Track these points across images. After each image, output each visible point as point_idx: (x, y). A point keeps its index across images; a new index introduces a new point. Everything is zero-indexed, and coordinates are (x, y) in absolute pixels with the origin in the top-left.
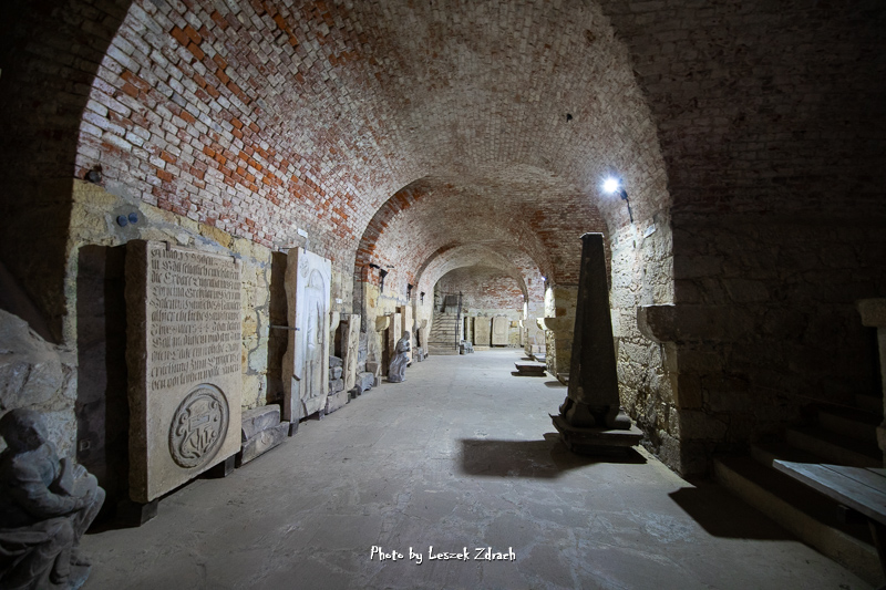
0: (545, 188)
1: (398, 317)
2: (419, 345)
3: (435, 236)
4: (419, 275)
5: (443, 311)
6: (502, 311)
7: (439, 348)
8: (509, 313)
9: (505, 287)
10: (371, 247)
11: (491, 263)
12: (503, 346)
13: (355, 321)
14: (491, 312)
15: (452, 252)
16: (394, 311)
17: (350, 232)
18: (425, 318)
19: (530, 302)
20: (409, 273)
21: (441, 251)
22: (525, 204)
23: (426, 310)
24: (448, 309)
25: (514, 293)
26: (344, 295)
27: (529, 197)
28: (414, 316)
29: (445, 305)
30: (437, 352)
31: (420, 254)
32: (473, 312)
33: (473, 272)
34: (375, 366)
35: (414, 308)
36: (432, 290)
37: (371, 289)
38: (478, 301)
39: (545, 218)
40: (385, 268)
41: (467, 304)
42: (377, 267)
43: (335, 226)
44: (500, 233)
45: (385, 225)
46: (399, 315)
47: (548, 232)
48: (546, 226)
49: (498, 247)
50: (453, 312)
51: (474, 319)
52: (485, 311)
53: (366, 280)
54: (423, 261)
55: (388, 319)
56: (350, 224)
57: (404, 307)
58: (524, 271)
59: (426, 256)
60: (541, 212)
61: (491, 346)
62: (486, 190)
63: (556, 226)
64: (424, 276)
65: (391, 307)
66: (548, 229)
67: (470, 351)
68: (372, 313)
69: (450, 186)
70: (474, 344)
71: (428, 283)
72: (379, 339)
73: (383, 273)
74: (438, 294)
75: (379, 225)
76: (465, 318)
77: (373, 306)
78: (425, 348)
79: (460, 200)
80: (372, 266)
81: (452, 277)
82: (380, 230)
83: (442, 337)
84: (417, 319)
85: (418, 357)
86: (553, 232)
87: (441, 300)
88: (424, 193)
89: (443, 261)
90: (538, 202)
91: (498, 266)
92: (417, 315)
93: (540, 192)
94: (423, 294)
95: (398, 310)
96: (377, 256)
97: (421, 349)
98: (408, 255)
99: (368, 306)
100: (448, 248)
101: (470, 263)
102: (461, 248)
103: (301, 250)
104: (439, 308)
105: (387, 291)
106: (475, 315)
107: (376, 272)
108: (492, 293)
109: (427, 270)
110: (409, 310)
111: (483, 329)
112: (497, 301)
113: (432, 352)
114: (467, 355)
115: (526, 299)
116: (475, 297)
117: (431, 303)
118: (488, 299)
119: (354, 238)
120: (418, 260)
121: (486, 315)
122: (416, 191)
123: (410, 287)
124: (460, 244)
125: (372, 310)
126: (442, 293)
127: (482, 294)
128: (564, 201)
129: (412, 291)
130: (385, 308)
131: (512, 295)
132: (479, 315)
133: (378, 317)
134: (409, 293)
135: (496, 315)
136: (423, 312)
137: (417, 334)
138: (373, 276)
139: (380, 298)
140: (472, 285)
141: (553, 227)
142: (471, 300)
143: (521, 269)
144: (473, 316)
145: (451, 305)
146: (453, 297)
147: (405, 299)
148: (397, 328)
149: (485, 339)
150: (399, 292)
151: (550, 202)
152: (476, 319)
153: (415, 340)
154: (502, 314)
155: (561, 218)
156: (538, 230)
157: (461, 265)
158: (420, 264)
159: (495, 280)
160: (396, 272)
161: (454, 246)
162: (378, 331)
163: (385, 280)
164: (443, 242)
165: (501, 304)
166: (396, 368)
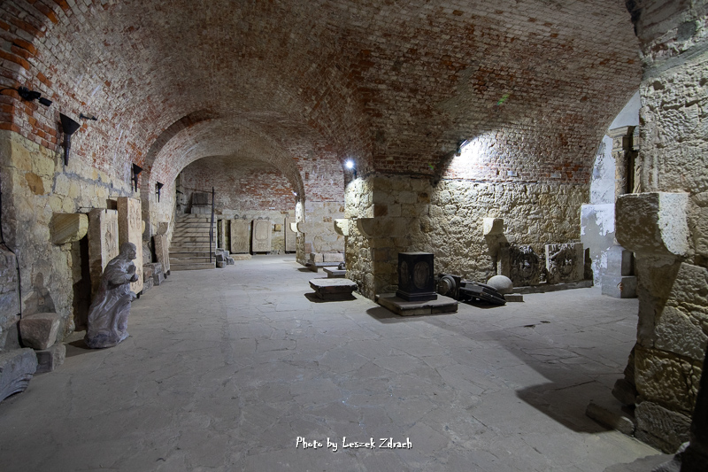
1: (109, 218)
2: (155, 259)
4: (153, 154)
5: (188, 211)
6: (264, 213)
7: (187, 260)
8: (275, 216)
9: (267, 185)
11: (254, 152)
12: (266, 253)
14: (250, 214)
15: (204, 127)
16: (103, 205)
18: (164, 220)
19: (307, 202)
20: (134, 146)
21: (188, 121)
22: (349, 32)
23: (164, 209)
24: (195, 210)
25: (278, 193)
28: (145, 216)
29: (190, 205)
30: (183, 267)
31: (154, 116)
32: (228, 214)
33: (228, 163)
35: (145, 205)
36: (173, 183)
38: (235, 201)
39: (372, 64)
41: (220, 205)
42: (47, 103)
46: (113, 214)
47: (372, 91)
48: (371, 80)
50: (206, 213)
51: (229, 223)
52: (243, 213)
53: (10, 126)
54: (158, 132)
55: (84, 220)
57: (125, 200)
58: (301, 162)
59: (164, 123)
61: (252, 253)
63: (384, 82)
64: (161, 160)
65: (95, 197)
66: (372, 85)
67: (229, 262)
70: (231, 253)
71: (168, 167)
72: (63, 264)
73: (67, 126)
74: (181, 189)
76: (219, 221)
77: (35, 190)
78: (166, 262)
80: (29, 95)
81: (199, 168)
83: (190, 245)
84: (151, 220)
85: (153, 279)
86: (379, 91)
87: (185, 199)
89: (190, 140)
90: (369, 31)
91: (264, 158)
92: (152, 216)
94: (159, 186)
95: (113, 205)
96: (43, 78)
97: (158, 266)
98: (129, 112)
100: (199, 120)
101: (226, 151)
102: (218, 123)
104: (183, 208)
105: (82, 166)
106: (231, 217)
107: (47, 118)
108: (253, 192)
109: (165, 149)
110: (134, 205)
111: (241, 233)
112: (257, 202)
113: (175, 267)
114: (227, 268)
115: (301, 197)
116: (231, 196)
117: (172, 200)
118: (247, 198)
120: (150, 127)
121: (244, 218)
123: (136, 170)
124: (218, 116)
126: (186, 189)
127: (240, 192)
128: (406, 39)
129: (140, 177)
130: (78, 200)
131: (275, 196)
132: (236, 217)
133: (55, 216)
134: (135, 179)
135: (257, 217)
136: (161, 212)
137: (152, 244)
138: (35, 123)
139: (62, 179)
140: (227, 181)
141: (380, 83)
142: (226, 199)
143: (297, 159)
144: (228, 218)
145: (198, 205)
146: (202, 195)
147: (128, 189)
148: (109, 236)
149: (243, 245)
150: (114, 175)
151: (385, 35)
152: (233, 222)
153: (149, 252)
154: (264, 217)
155: (394, 69)
156: (360, 85)
157: (214, 154)
158: (153, 136)
159: (256, 176)
160: (106, 136)
161: (207, 118)
162: (60, 244)
163: (77, 140)
164: (194, 103)
165: (263, 205)
166: (106, 318)
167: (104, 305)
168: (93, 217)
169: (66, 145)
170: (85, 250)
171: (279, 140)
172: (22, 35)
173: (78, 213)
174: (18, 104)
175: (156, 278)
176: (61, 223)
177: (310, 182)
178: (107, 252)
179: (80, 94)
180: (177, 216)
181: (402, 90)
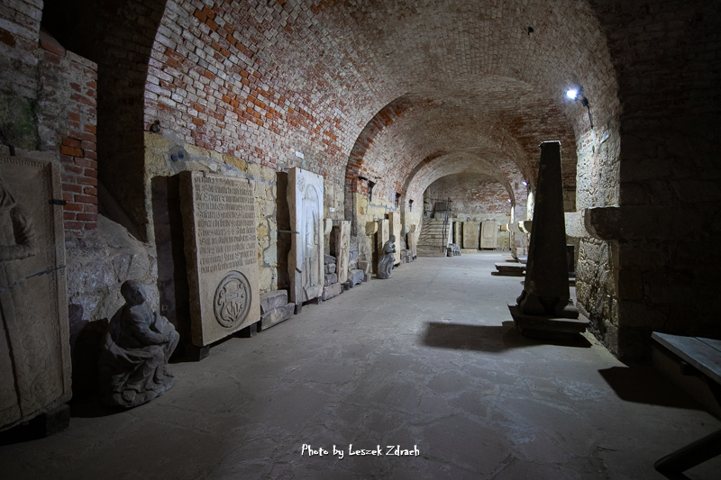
0: (524, 94)
1: (385, 223)
2: (408, 248)
3: (420, 147)
4: (407, 184)
5: (433, 216)
6: (491, 216)
7: (428, 250)
8: (499, 217)
9: (494, 193)
10: (360, 161)
11: (477, 169)
12: (492, 249)
13: (346, 227)
14: (479, 217)
15: (438, 161)
16: (383, 217)
17: (340, 150)
18: (414, 223)
19: (517, 207)
20: (397, 183)
21: (428, 160)
22: (504, 112)
23: (415, 216)
24: (437, 215)
25: (503, 198)
26: (337, 204)
27: (508, 105)
28: (402, 222)
29: (434, 211)
30: (424, 255)
31: (407, 165)
32: (462, 217)
33: (461, 179)
34: (365, 265)
35: (403, 214)
36: (421, 198)
37: (360, 199)
38: (467, 207)
39: (525, 124)
40: (373, 180)
41: (456, 210)
42: (366, 179)
43: (327, 146)
44: (483, 141)
45: (371, 141)
46: (387, 221)
47: (528, 138)
48: (525, 132)
49: (483, 154)
50: (440, 217)
51: (462, 223)
52: (474, 216)
53: (356, 191)
54: (410, 171)
55: (376, 224)
56: (339, 143)
57: (392, 214)
58: (511, 176)
59: (412, 166)
60: (520, 119)
61: (480, 249)
62: (463, 101)
63: (536, 131)
64: (412, 185)
65: (380, 213)
66: (528, 135)
67: (457, 253)
68: (362, 220)
69: (429, 101)
70: (463, 248)
71: (416, 191)
72: (369, 242)
73: (371, 185)
74: (428, 200)
75: (366, 141)
76: (454, 223)
77: (362, 213)
78: (414, 251)
79: (440, 112)
80: (361, 178)
81: (441, 184)
82: (367, 146)
83: (431, 241)
84: (406, 224)
85: (406, 258)
86: (533, 137)
87: (430, 207)
88: (405, 109)
89: (430, 170)
90: (517, 108)
91: (486, 172)
92: (406, 221)
93: (519, 98)
94: (411, 201)
95: (387, 217)
96: (365, 170)
97: (409, 252)
98: (395, 167)
99: (358, 214)
100: (434, 158)
101: (457, 169)
102: (447, 156)
103: (298, 170)
104: (429, 214)
105: (375, 200)
106: (464, 220)
107: (365, 184)
108: (481, 199)
109: (414, 179)
110: (396, 217)
111: (472, 233)
112: (485, 206)
113: (421, 254)
114: (454, 258)
115: (513, 204)
116: (464, 203)
117: (420, 209)
118: (477, 204)
119: (343, 155)
120: (405, 170)
121: (475, 220)
122: (398, 108)
123: (398, 195)
124: (446, 153)
125: (362, 217)
126: (432, 199)
127: (471, 199)
128: (544, 106)
129: (400, 199)
130: (374, 215)
131: (501, 200)
132: (468, 220)
133: (367, 223)
134: (397, 201)
135: (485, 219)
136: (412, 218)
137: (406, 238)
138: (362, 187)
139: (369, 207)
140: (461, 191)
141: (533, 132)
142: (460, 206)
143: (507, 174)
144: (462, 221)
145: (440, 211)
146: (442, 203)
147: (394, 207)
148: (385, 232)
149: (473, 242)
150: (387, 200)
151: (529, 108)
152: (465, 223)
153: (404, 243)
154: (491, 219)
155: (542, 122)
156: (518, 136)
157: (449, 173)
158: (407, 174)
159: (484, 186)
160: (384, 182)
161: (440, 155)
162: (368, 235)
163: (374, 190)
164: (428, 152)
165: (490, 209)
166: (384, 266)
167: (383, 261)
168: (380, 222)
169: (370, 193)
170: (376, 237)
171: (491, 162)
172: (360, 157)
173: (374, 221)
174: (358, 182)
175: (407, 258)
176: (369, 225)
177: (519, 191)
178: (385, 239)
179: (375, 169)
180: (424, 220)
181: (552, 133)
